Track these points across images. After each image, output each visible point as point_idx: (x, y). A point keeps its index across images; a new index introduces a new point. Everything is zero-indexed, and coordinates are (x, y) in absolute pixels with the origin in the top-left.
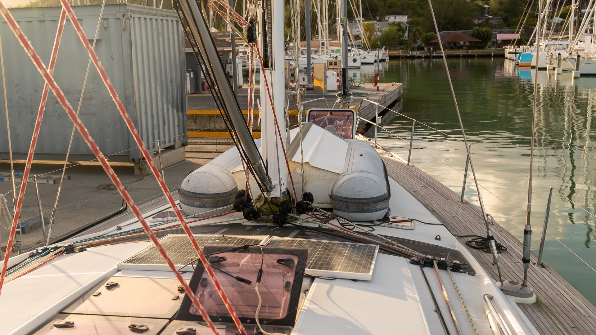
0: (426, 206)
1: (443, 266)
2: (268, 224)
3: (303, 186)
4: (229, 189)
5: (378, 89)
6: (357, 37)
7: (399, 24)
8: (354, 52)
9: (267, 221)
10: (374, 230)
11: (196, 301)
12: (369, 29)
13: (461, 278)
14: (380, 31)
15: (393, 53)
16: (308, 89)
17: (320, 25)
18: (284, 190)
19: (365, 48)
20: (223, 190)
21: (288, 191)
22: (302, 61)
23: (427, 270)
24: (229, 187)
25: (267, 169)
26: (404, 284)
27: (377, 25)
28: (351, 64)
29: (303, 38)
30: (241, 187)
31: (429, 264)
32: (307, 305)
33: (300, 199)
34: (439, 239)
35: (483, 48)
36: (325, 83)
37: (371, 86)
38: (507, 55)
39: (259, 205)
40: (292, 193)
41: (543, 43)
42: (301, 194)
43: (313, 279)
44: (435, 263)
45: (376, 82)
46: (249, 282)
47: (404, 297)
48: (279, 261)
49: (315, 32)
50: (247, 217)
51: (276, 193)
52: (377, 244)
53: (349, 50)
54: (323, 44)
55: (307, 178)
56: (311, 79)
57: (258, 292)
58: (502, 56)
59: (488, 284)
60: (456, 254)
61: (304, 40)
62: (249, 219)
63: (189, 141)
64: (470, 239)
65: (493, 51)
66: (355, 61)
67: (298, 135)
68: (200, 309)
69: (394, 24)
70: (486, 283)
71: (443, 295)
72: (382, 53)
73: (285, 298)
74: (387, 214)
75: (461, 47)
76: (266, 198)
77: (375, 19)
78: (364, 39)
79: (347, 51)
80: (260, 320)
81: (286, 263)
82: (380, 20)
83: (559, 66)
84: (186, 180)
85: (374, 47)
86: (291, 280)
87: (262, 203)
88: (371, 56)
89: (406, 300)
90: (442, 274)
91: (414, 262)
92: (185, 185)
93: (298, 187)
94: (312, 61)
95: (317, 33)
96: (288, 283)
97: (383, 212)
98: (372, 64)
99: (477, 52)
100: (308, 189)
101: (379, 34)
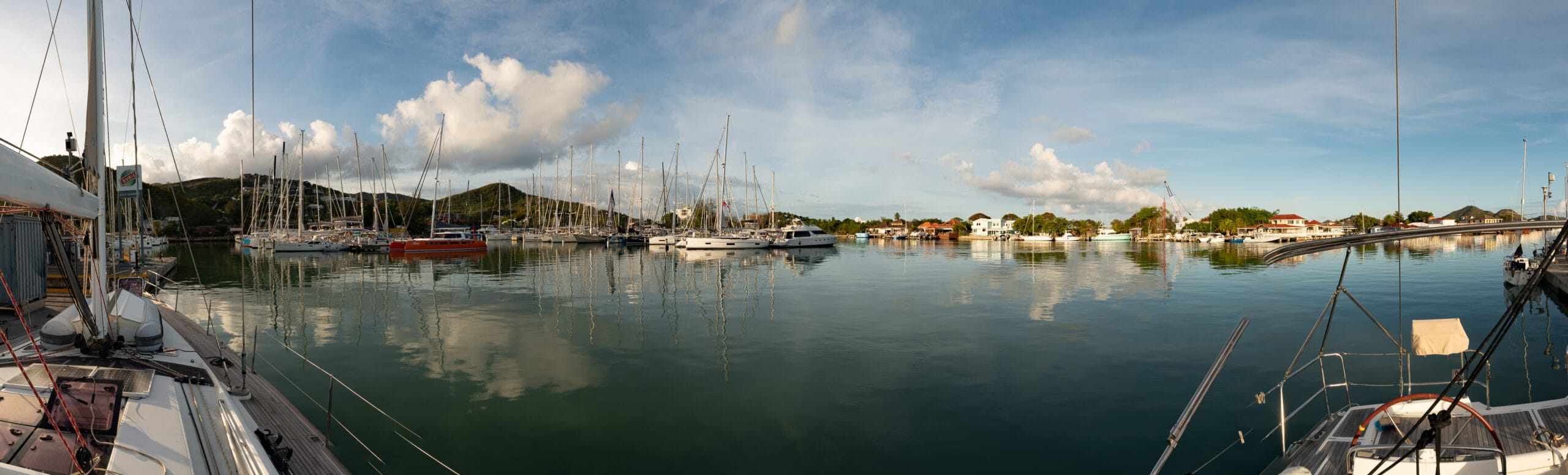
0: (186, 339)
1: (194, 382)
2: (96, 357)
3: (118, 331)
4: (71, 333)
5: (162, 261)
6: (149, 230)
7: (174, 222)
8: (148, 239)
9: (95, 354)
10: (153, 357)
11: (50, 417)
12: (156, 225)
13: (206, 389)
14: (163, 226)
15: (171, 239)
16: (120, 262)
17: (127, 223)
18: (106, 334)
19: (154, 236)
20: (67, 334)
21: (108, 335)
22: (116, 244)
23: (185, 385)
24: (71, 331)
25: (95, 321)
26: (170, 397)
27: (161, 222)
28: (145, 245)
29: (117, 230)
30: (79, 332)
31: (185, 381)
32: (124, 420)
33: (115, 340)
34: (193, 362)
35: (223, 236)
36: (130, 257)
37: (157, 259)
38: (236, 240)
39: (90, 344)
40: (111, 335)
41: (255, 233)
42: (117, 336)
43: (127, 399)
44: (189, 380)
45: (161, 257)
46: (86, 403)
47: (169, 407)
48: (105, 388)
49: (124, 226)
50: (83, 352)
51: (101, 337)
52: (154, 368)
53: (145, 238)
54: (129, 234)
55: (120, 326)
56: (122, 255)
57: (92, 410)
58: (233, 241)
59: (222, 393)
60: (203, 372)
61: (118, 231)
62: (84, 354)
63: (48, 294)
64: (212, 359)
65: (228, 237)
66: (148, 243)
67: (114, 296)
68: (54, 423)
69: (171, 222)
70: (220, 392)
71: (194, 403)
72: (164, 239)
73: (109, 415)
74: (162, 346)
75: (210, 236)
76: (94, 340)
77: (160, 219)
78: (153, 231)
79: (143, 238)
80: (94, 431)
81: (111, 390)
82: (163, 220)
83: (264, 246)
84: (44, 326)
85: (160, 235)
86: (114, 402)
87: (92, 343)
88: (158, 241)
89: (170, 408)
90: (194, 387)
91: (176, 380)
92: (44, 330)
93: (115, 331)
94: (123, 244)
95: (125, 227)
96: (111, 404)
97: (159, 345)
98: (158, 245)
99: (219, 238)
100: (121, 334)
101: (162, 227)
